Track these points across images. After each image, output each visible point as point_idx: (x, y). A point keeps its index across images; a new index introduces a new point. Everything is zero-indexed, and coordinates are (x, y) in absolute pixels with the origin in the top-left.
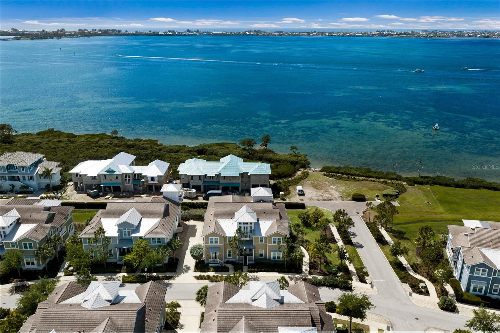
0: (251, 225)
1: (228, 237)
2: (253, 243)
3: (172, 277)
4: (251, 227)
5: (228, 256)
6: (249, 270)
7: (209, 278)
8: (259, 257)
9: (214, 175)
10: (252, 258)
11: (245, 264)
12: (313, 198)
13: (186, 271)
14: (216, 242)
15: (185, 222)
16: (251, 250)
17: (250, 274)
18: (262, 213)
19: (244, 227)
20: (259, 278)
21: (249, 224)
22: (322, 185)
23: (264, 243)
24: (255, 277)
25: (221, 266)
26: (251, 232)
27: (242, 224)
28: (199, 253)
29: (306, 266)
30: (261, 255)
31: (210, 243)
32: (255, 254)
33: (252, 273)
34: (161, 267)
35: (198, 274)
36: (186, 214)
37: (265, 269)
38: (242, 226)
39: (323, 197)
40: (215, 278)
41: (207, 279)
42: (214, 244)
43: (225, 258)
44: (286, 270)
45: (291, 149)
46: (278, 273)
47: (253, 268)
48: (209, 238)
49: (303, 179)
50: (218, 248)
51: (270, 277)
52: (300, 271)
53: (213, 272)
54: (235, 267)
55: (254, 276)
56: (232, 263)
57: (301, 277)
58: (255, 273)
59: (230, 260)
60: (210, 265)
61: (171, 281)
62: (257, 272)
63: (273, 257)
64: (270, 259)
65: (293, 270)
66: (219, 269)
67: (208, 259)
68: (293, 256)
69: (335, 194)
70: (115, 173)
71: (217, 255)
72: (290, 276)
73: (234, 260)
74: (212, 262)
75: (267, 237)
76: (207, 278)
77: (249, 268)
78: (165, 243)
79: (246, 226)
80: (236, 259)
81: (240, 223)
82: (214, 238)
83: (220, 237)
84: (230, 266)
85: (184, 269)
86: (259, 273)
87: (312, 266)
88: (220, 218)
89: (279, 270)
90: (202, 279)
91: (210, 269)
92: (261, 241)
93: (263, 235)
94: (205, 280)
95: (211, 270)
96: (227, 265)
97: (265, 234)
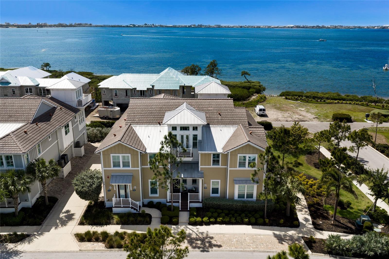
0: (195, 133)
1: (150, 154)
2: (200, 167)
3: (28, 236)
4: (195, 137)
5: (151, 193)
6: (192, 219)
7: (105, 237)
8: (212, 195)
9: (146, 89)
10: (197, 197)
11: (184, 208)
12: (279, 119)
13: (64, 223)
14: (126, 164)
15: (92, 144)
16: (195, 181)
17: (194, 228)
18: (216, 116)
19: (182, 137)
20: (212, 238)
21: (191, 129)
22: (287, 107)
23: (220, 166)
24: (205, 235)
25: (135, 211)
26: (195, 145)
27: (178, 129)
28: (91, 185)
29: (303, 213)
30: (215, 191)
31: (114, 166)
32: (204, 188)
33: (198, 227)
34: (13, 214)
35: (84, 229)
36: (95, 131)
37: (224, 218)
38: (178, 133)
39: (293, 118)
40: (118, 238)
41: (101, 241)
42: (121, 168)
43: (145, 195)
44: (267, 221)
45: (242, 75)
46: (250, 226)
47: (200, 216)
48: (111, 155)
49: (260, 102)
50: (131, 177)
51: (234, 234)
52: (295, 222)
53: (117, 224)
54: (163, 215)
55: (202, 233)
56: (158, 206)
57: (301, 235)
58: (204, 227)
59: (155, 201)
60: (115, 210)
61: (21, 247)
62: (208, 224)
63: (239, 195)
64: (232, 199)
65: (282, 221)
66: (131, 219)
67: (110, 200)
68: (282, 191)
69: (308, 116)
70: (10, 85)
71: (128, 191)
72: (277, 233)
73: (163, 200)
74: (118, 205)
75: (227, 155)
76: (101, 238)
77: (191, 215)
78: (22, 167)
79: (185, 133)
80: (167, 198)
81: (174, 128)
82: (121, 155)
83: (134, 153)
84: (155, 213)
85: (61, 219)
86: (212, 226)
87: (315, 212)
88: (138, 123)
89: (253, 220)
90: (90, 240)
91: (113, 218)
92: (216, 162)
93: (219, 150)
94: (96, 244)
95: (115, 221)
96: (148, 211)
97: (223, 148)
